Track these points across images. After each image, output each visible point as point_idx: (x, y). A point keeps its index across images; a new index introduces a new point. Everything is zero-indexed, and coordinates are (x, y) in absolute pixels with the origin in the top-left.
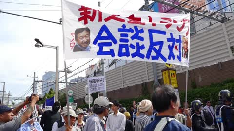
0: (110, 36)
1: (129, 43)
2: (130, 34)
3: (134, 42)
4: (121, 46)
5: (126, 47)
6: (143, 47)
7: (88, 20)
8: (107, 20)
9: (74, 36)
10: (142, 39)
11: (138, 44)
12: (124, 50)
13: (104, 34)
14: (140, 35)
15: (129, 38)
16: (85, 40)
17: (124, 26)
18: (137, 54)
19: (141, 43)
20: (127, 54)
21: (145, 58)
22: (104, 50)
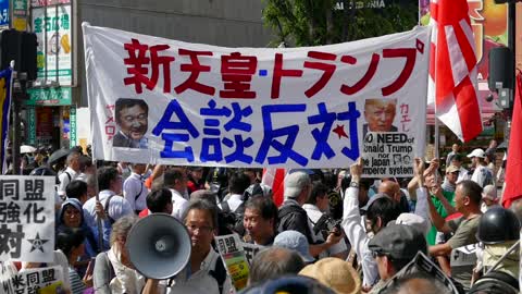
0: (185, 123)
1: (221, 137)
2: (224, 120)
3: (231, 134)
4: (206, 143)
5: (216, 143)
6: (249, 142)
7: (144, 86)
8: (179, 90)
9: (113, 112)
10: (247, 128)
11: (238, 138)
12: (211, 150)
13: (174, 118)
14: (244, 120)
15: (221, 127)
16: (137, 123)
17: (212, 103)
18: (238, 155)
19: (245, 135)
20: (217, 157)
21: (253, 162)
22: (174, 149)
